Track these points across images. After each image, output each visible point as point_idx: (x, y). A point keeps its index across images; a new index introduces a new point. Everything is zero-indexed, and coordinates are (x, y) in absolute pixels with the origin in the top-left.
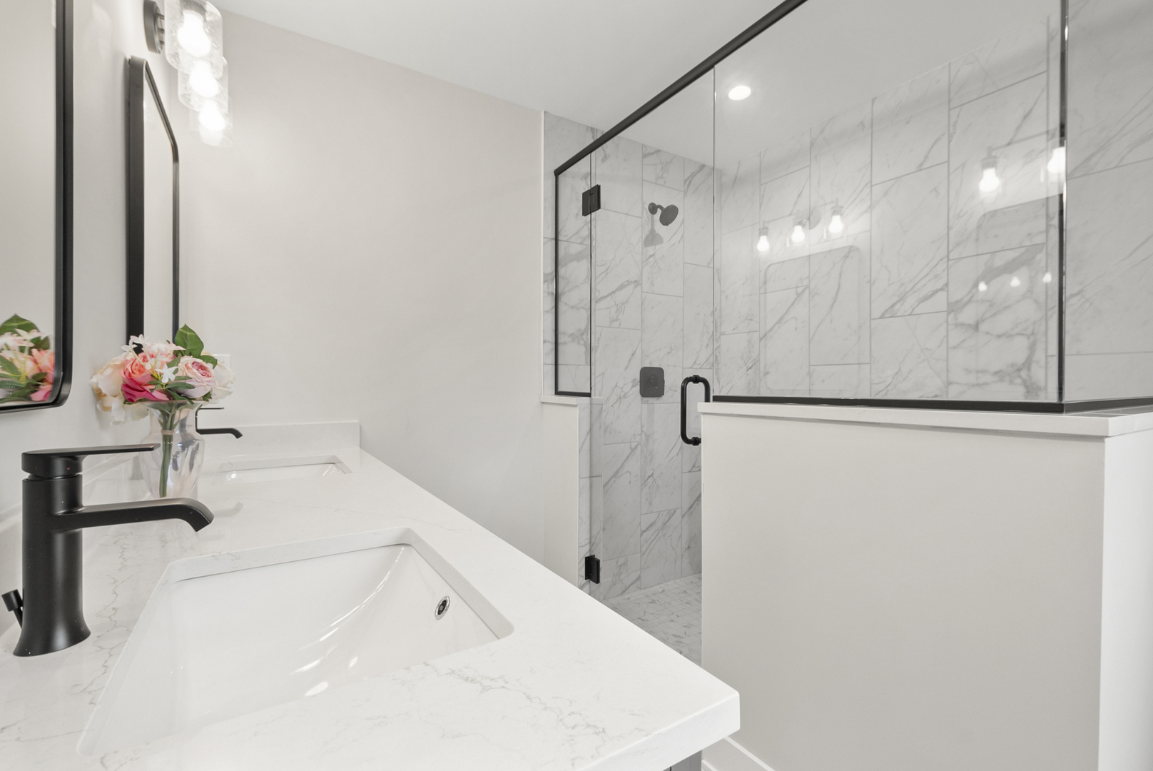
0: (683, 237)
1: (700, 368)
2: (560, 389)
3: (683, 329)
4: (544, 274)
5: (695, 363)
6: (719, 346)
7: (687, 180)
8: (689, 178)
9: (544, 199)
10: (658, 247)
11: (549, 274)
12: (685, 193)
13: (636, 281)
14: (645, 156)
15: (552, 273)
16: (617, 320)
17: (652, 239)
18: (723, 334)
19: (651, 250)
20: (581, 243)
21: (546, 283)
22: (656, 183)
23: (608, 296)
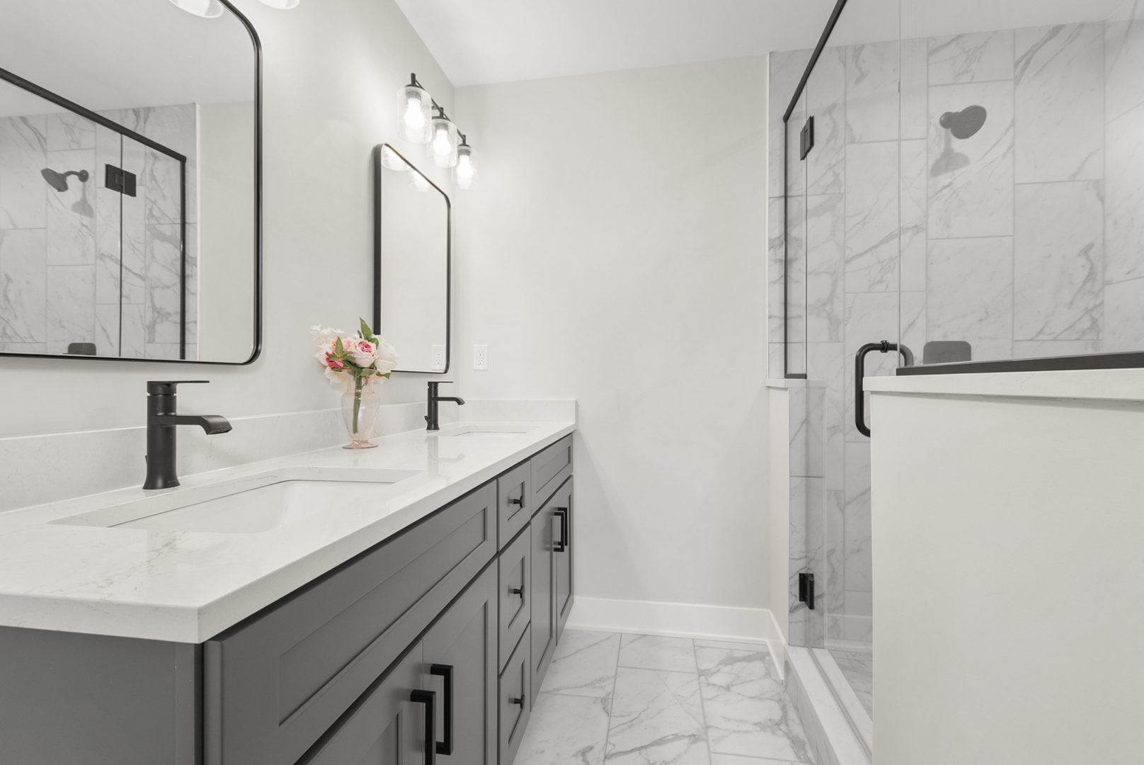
0: (1012, 145)
1: (1054, 340)
2: (791, 371)
3: (1012, 284)
4: (770, 240)
5: (1040, 332)
6: (1102, 304)
7: (1020, 61)
8: (1025, 56)
9: (770, 153)
10: (958, 172)
11: (776, 239)
12: (1017, 80)
13: (916, 226)
14: (931, 53)
15: (780, 237)
16: (881, 282)
17: (948, 161)
18: (1110, 283)
19: (944, 179)
20: (823, 194)
21: (772, 250)
22: (954, 84)
23: (865, 252)
